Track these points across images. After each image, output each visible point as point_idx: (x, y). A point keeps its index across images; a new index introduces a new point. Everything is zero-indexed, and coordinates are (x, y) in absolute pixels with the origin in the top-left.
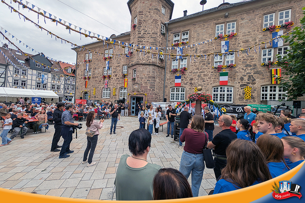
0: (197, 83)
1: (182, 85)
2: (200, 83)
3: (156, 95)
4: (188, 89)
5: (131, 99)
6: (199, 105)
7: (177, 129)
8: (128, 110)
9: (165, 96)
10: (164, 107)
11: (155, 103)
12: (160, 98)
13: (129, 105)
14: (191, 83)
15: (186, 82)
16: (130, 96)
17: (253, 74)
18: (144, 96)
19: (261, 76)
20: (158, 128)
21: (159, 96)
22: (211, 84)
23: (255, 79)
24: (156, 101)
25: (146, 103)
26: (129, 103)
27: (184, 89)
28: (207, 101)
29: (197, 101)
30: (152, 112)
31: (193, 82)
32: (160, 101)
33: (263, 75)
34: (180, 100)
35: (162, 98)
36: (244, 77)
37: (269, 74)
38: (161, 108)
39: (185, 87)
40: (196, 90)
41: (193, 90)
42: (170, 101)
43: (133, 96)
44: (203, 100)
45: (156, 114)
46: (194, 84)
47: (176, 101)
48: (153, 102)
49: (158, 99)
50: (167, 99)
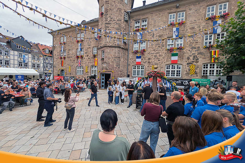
0: (154, 62)
1: (142, 63)
2: (156, 62)
3: (121, 71)
4: (146, 67)
5: (100, 75)
6: (155, 80)
7: (138, 99)
8: (99, 84)
9: (128, 72)
10: (127, 82)
11: (120, 79)
12: (124, 74)
13: (99, 80)
14: (149, 62)
15: (145, 61)
16: (100, 73)
17: (197, 54)
18: (111, 73)
19: (203, 56)
20: (124, 99)
21: (124, 72)
22: (165, 62)
23: (198, 59)
24: (121, 77)
25: (113, 78)
26: (100, 79)
27: (143, 67)
28: (162, 77)
29: (153, 77)
30: (118, 86)
31: (150, 61)
32: (124, 77)
33: (205, 56)
34: (140, 76)
35: (126, 74)
36: (190, 57)
37: (209, 55)
38: (125, 82)
39: (144, 65)
40: (153, 68)
41: (151, 67)
42: (132, 77)
43: (103, 73)
44: (159, 77)
45: (121, 88)
46: (151, 63)
47: (137, 77)
48: (119, 78)
49: (123, 75)
50: (130, 75)
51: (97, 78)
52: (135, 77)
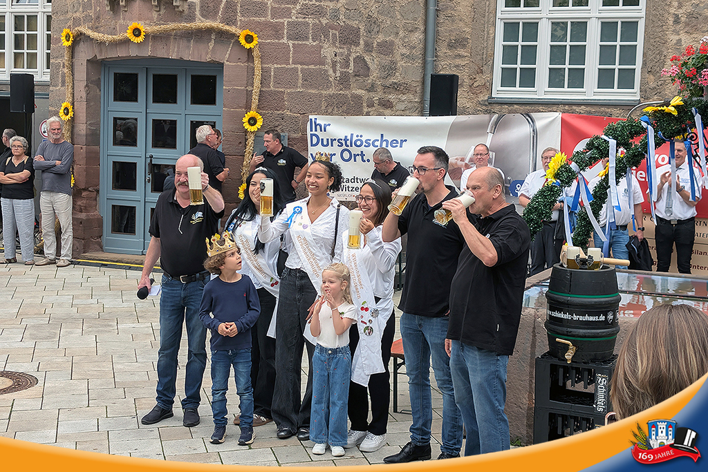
5: (93, 83)
8: (76, 193)
9: (443, 50)
11: (338, 128)
12: (390, 69)
13: (81, 150)
16: (84, 54)
18: (225, 55)
21: (386, 48)
24: (351, 107)
25: (253, 121)
26: (82, 128)
32: (386, 106)
34: (591, 90)
35: (410, 73)
42: (491, 104)
43: (121, 53)
47: (549, 105)
48: (321, 120)
49: (372, 88)
50: (464, 77)
51: (48, 124)
52: (529, 108)
